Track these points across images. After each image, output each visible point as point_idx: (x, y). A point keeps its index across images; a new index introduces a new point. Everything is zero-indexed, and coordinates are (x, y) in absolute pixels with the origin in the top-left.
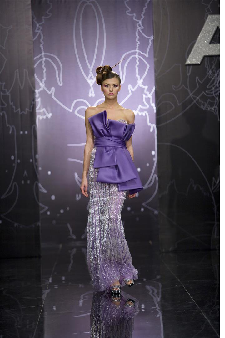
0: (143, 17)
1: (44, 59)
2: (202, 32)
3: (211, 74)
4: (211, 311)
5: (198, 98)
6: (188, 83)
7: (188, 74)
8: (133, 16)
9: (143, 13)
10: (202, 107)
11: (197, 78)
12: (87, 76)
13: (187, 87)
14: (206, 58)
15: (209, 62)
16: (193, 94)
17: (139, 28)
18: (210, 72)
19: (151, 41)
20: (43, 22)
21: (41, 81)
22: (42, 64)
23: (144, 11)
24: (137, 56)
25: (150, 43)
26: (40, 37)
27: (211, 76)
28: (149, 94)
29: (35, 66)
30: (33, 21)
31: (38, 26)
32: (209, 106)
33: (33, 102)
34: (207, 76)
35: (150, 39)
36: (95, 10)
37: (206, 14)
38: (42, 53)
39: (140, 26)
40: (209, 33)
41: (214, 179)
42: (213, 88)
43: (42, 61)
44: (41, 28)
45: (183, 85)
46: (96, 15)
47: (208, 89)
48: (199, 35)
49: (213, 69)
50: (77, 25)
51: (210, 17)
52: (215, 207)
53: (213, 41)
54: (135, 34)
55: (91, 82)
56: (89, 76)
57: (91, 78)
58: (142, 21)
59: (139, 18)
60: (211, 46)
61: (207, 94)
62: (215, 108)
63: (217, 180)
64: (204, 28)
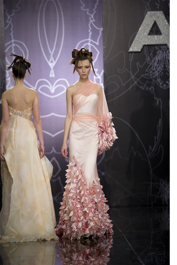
0: (95, 12)
1: (14, 45)
2: (142, 25)
3: (149, 60)
4: (146, 257)
5: (138, 80)
6: (130, 68)
7: (131, 59)
8: (87, 11)
9: (95, 9)
10: (141, 87)
11: (138, 63)
12: (49, 60)
13: (130, 71)
14: (145, 47)
15: (147, 50)
16: (134, 77)
17: (91, 21)
18: (149, 58)
19: (101, 32)
20: (13, 14)
22: (12, 49)
23: (96, 7)
24: (89, 44)
25: (100, 33)
26: (10, 26)
27: (149, 61)
28: (99, 76)
29: (6, 51)
30: (4, 14)
31: (9, 17)
32: (147, 87)
33: (4, 81)
34: (146, 62)
35: (100, 30)
36: (55, 5)
37: (146, 10)
38: (11, 40)
39: (92, 19)
40: (148, 26)
41: (150, 147)
42: (151, 72)
43: (11, 47)
44: (11, 19)
45: (126, 69)
46: (57, 10)
47: (146, 73)
48: (139, 28)
49: (151, 56)
50: (41, 17)
51: (149, 13)
52: (151, 170)
53: (151, 33)
54: (88, 26)
55: (52, 65)
56: (50, 60)
57: (52, 62)
58: (94, 15)
59: (91, 12)
60: (149, 37)
61: (145, 76)
62: (152, 88)
63: (152, 148)
64: (144, 22)
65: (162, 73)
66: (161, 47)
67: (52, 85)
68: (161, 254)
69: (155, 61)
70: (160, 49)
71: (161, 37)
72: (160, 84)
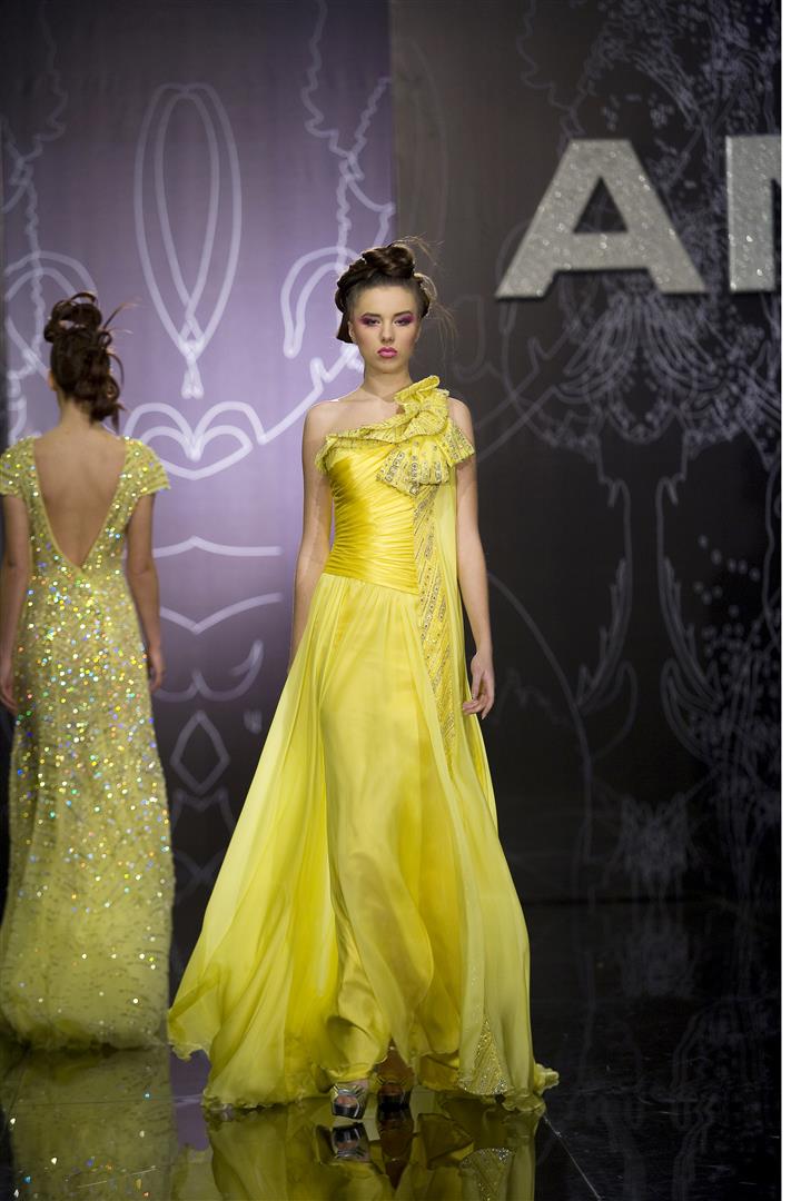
0: (363, 141)
1: (39, 272)
2: (548, 193)
3: (577, 330)
5: (536, 406)
6: (505, 358)
7: (505, 328)
8: (330, 137)
9: (362, 130)
10: (547, 436)
11: (534, 343)
12: (179, 329)
13: (501, 372)
14: (563, 280)
15: (571, 291)
16: (520, 395)
17: (348, 177)
18: (576, 324)
19: (388, 219)
20: (38, 152)
21: (30, 344)
22: (33, 289)
23: (365, 123)
25: (385, 225)
26: (25, 200)
27: (577, 336)
29: (10, 294)
30: (4, 150)
31: (20, 163)
32: (572, 434)
34: (564, 337)
35: (381, 212)
36: (207, 117)
37: (563, 137)
38: (28, 251)
39: (350, 169)
40: (572, 199)
41: (584, 670)
42: (585, 377)
44: (30, 172)
45: (489, 366)
47: (568, 379)
48: (538, 203)
49: (586, 313)
50: (149, 161)
51: (575, 146)
52: (588, 762)
53: (585, 225)
54: (335, 196)
55: (191, 351)
56: (186, 331)
57: (191, 337)
58: (359, 155)
59: (347, 143)
60: (578, 239)
61: (564, 393)
62: (590, 442)
63: (592, 673)
64: (556, 183)
65: (631, 381)
66: (626, 279)
67: (193, 427)
68: (624, 1089)
69: (600, 334)
70: (622, 286)
71: (624, 240)
72: (619, 424)
